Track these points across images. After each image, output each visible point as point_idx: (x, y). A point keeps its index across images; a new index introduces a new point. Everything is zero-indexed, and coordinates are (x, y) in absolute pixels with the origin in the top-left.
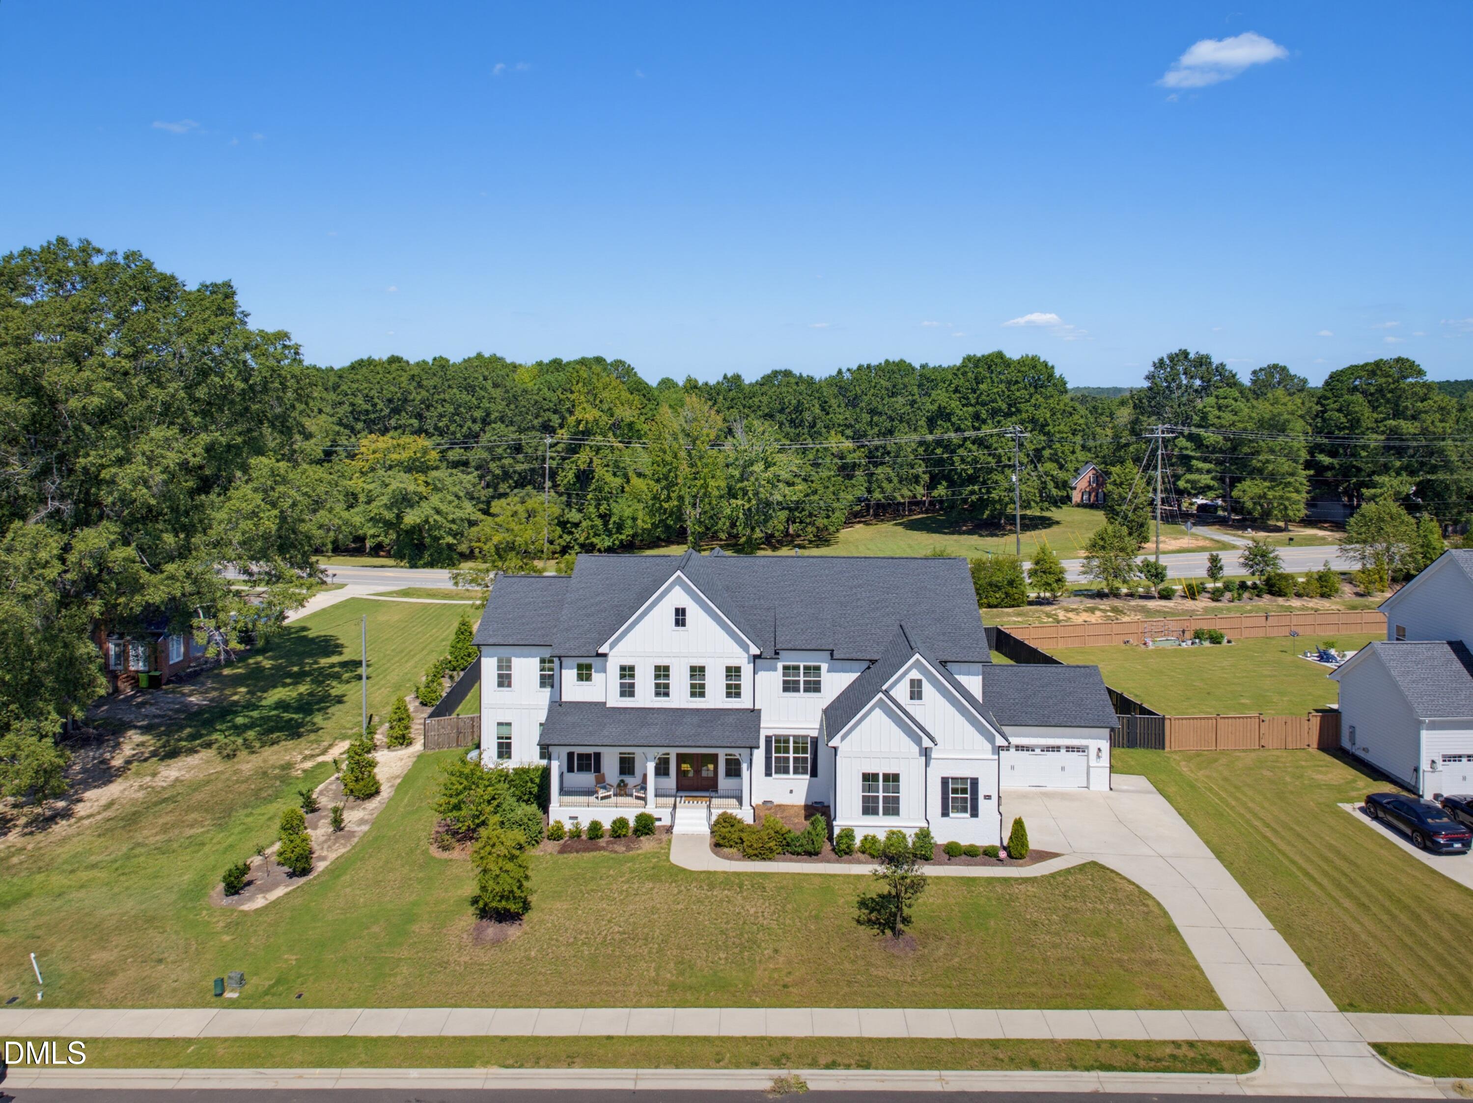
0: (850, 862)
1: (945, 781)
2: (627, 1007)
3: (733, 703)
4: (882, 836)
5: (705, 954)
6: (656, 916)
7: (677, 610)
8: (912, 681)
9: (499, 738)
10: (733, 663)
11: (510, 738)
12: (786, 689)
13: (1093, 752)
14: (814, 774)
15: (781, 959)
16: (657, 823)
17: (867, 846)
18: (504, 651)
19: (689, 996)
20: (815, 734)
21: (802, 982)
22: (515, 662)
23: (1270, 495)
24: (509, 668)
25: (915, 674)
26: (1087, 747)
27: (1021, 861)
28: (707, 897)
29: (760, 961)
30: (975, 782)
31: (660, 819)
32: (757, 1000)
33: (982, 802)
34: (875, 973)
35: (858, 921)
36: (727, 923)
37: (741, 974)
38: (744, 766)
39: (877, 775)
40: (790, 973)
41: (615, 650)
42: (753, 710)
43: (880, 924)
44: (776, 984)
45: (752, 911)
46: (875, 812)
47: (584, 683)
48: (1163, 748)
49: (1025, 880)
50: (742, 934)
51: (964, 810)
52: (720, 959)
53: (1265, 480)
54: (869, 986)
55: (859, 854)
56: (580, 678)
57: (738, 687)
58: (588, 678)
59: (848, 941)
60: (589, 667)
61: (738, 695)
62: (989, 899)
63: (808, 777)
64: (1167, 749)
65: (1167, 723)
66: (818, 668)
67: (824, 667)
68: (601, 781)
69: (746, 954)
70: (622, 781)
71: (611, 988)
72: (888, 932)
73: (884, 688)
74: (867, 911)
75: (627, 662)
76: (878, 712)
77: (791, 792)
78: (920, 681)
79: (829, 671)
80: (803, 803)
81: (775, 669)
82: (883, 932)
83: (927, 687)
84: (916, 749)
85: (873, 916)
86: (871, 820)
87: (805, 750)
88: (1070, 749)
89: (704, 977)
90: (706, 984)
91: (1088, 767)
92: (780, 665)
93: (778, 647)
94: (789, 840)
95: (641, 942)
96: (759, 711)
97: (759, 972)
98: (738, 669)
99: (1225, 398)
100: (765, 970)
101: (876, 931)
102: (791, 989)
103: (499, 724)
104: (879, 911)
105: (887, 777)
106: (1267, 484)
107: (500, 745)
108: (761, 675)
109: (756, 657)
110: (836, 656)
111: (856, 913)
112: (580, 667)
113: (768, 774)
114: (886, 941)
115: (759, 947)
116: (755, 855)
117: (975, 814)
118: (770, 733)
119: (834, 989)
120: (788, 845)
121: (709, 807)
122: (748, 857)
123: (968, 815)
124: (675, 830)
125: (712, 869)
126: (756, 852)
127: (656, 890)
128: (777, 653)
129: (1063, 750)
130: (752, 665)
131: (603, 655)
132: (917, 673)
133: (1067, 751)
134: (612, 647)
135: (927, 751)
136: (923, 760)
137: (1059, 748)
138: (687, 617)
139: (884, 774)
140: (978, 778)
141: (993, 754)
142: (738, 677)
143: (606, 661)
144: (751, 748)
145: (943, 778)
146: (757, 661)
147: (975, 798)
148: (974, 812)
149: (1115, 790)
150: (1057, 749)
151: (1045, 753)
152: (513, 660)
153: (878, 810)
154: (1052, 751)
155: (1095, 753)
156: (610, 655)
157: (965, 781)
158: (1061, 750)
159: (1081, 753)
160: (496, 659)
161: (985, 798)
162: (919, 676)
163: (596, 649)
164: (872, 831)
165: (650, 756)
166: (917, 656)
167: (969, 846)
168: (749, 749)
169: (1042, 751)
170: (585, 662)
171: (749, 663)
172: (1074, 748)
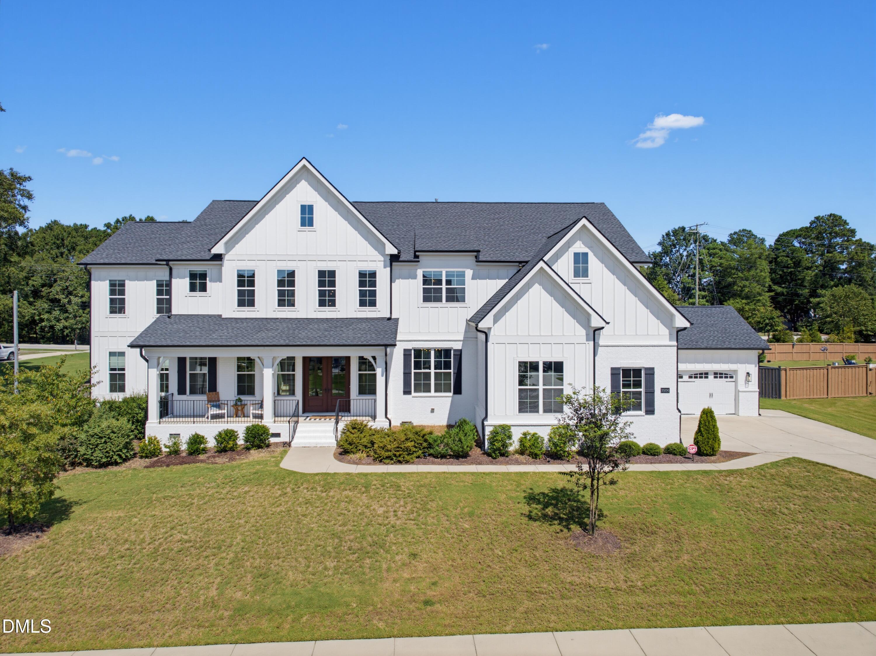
0: (507, 463)
1: (615, 372)
2: (149, 646)
3: (368, 313)
4: (544, 434)
5: (303, 562)
6: (242, 522)
7: (303, 207)
8: (576, 255)
9: (112, 369)
10: (368, 267)
11: (123, 369)
12: (426, 299)
13: (741, 377)
14: (458, 390)
15: (421, 567)
16: (273, 440)
17: (528, 444)
18: (117, 274)
19: (265, 624)
20: (458, 346)
21: (454, 596)
22: (129, 285)
23: (747, 308)
24: (122, 292)
25: (579, 247)
26: (735, 372)
27: (713, 458)
28: (320, 498)
29: (388, 570)
30: (650, 372)
31: (278, 435)
32: (381, 625)
33: (658, 397)
34: (569, 580)
35: (530, 517)
36: (344, 525)
37: (357, 588)
38: (379, 371)
39: (537, 363)
40: (434, 584)
41: (232, 252)
42: (389, 319)
43: (561, 519)
44: (412, 600)
45: (381, 511)
46: (534, 409)
47: (198, 294)
48: (780, 397)
49: (731, 473)
50: (363, 537)
51: (638, 407)
52: (326, 569)
53: (743, 299)
54: (563, 597)
55: (517, 456)
56: (193, 288)
57: (373, 294)
58: (203, 288)
59: (519, 539)
60: (203, 276)
61: (373, 304)
62: (696, 490)
63: (451, 394)
64: (783, 398)
65: (783, 373)
66: (463, 275)
67: (469, 273)
68: (216, 403)
69: (368, 561)
70: (240, 400)
71: (135, 617)
72: (576, 529)
73: (546, 258)
74: (540, 507)
75: (246, 266)
76: (537, 288)
77: (433, 411)
78: (586, 255)
79: (473, 278)
80: (444, 423)
81: (415, 277)
82: (569, 529)
83: (594, 263)
84: (582, 332)
85: (549, 511)
86: (529, 418)
87: (447, 366)
88: (718, 375)
89: (296, 594)
90: (297, 605)
91: (737, 392)
92: (420, 273)
93: (416, 249)
94: (431, 441)
95: (209, 552)
96: (397, 320)
97: (387, 585)
98: (373, 275)
99: (714, 249)
100: (395, 581)
101: (558, 528)
102: (437, 607)
103: (112, 354)
104: (555, 506)
105: (548, 366)
106: (744, 301)
107: (113, 377)
108: (399, 284)
109: (394, 259)
110: (481, 258)
111: (526, 509)
112: (193, 276)
113: (407, 392)
114: (576, 538)
115: (387, 552)
116: (388, 457)
117: (650, 411)
118: (410, 346)
119: (507, 604)
120: (430, 446)
121: (337, 423)
122: (380, 460)
123: (642, 413)
124: (293, 444)
125: (332, 471)
126: (387, 454)
127: (251, 494)
128: (416, 257)
129: (711, 377)
130: (389, 269)
131: (218, 257)
132: (583, 246)
133: (715, 377)
134: (230, 246)
135: (596, 332)
136: (592, 343)
137: (707, 374)
138: (314, 216)
139: (544, 363)
140: (653, 369)
141: (671, 340)
142: (373, 284)
143: (221, 265)
144: (386, 346)
145: (612, 369)
146: (394, 264)
147: (650, 393)
148: (650, 409)
149: (764, 416)
150: (704, 375)
151: (693, 379)
152: (127, 282)
153: (538, 406)
154: (701, 377)
155: (744, 378)
156: (226, 258)
157: (637, 372)
158: (709, 376)
159: (729, 379)
160: (108, 282)
161: (662, 392)
162: (585, 250)
163: (210, 250)
164: (532, 430)
165: (268, 361)
166: (584, 221)
167: (647, 445)
168: (383, 348)
169: (690, 377)
170: (198, 268)
171: (385, 267)
172: (722, 374)
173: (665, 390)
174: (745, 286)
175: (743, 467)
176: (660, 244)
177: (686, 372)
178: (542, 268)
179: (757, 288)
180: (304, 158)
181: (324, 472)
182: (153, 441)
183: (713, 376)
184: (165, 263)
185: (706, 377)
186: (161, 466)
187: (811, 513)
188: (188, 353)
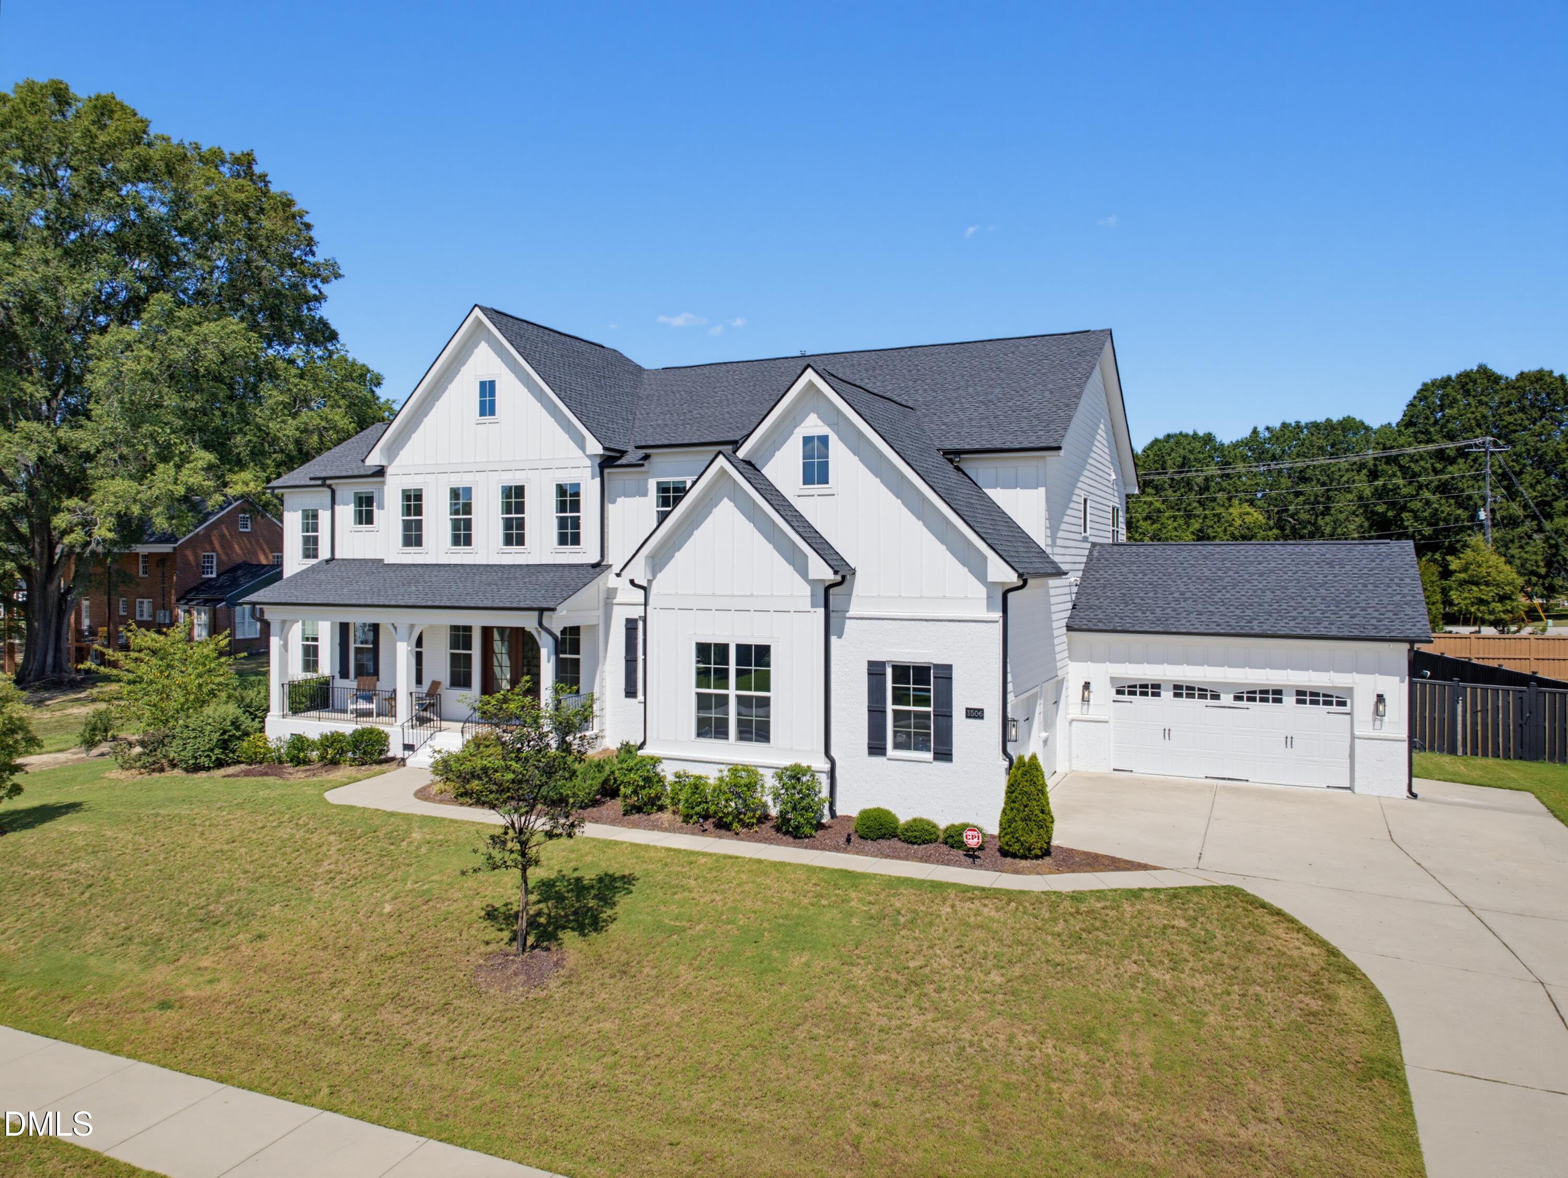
1: (875, 670)
3: (565, 555)
7: (483, 384)
8: (807, 440)
10: (567, 478)
13: (1363, 704)
25: (813, 425)
26: (1350, 690)
30: (945, 676)
31: (411, 747)
33: (961, 724)
38: (543, 654)
39: (728, 646)
41: (397, 462)
42: (596, 566)
46: (722, 731)
47: (366, 526)
51: (921, 744)
55: (666, 815)
56: (359, 519)
57: (576, 522)
58: (370, 518)
60: (370, 500)
61: (576, 540)
68: (368, 692)
75: (412, 483)
76: (724, 512)
78: (824, 440)
81: (644, 493)
83: (839, 453)
84: (802, 590)
86: (709, 749)
88: (1304, 696)
91: (1353, 741)
92: (652, 485)
93: (645, 444)
96: (607, 567)
98: (575, 489)
105: (744, 654)
109: (607, 462)
112: (357, 500)
113: (630, 692)
114: (495, 956)
117: (944, 754)
118: (634, 613)
123: (929, 756)
124: (409, 762)
128: (645, 456)
129: (1289, 700)
130: (598, 480)
131: (380, 472)
132: (819, 422)
134: (393, 451)
135: (832, 591)
136: (822, 611)
138: (497, 398)
139: (739, 647)
140: (949, 667)
141: (990, 607)
142: (576, 506)
143: (383, 483)
144: (541, 611)
145: (870, 663)
146: (606, 471)
147: (944, 715)
148: (943, 749)
149: (1424, 800)
150: (1275, 695)
151: (1245, 703)
152: (320, 512)
153: (727, 727)
154: (1263, 700)
155: (1371, 708)
156: (389, 471)
157: (922, 673)
158: (1284, 698)
159: (1334, 708)
160: (300, 513)
161: (967, 717)
162: (823, 430)
163: (363, 461)
164: (695, 770)
165: (403, 630)
166: (810, 375)
168: (536, 614)
169: (1238, 698)
170: (364, 487)
171: (593, 478)
172: (1317, 695)
173: (975, 714)
177: (1227, 686)
178: (723, 469)
183: (1294, 699)
184: (319, 482)
185: (1279, 701)
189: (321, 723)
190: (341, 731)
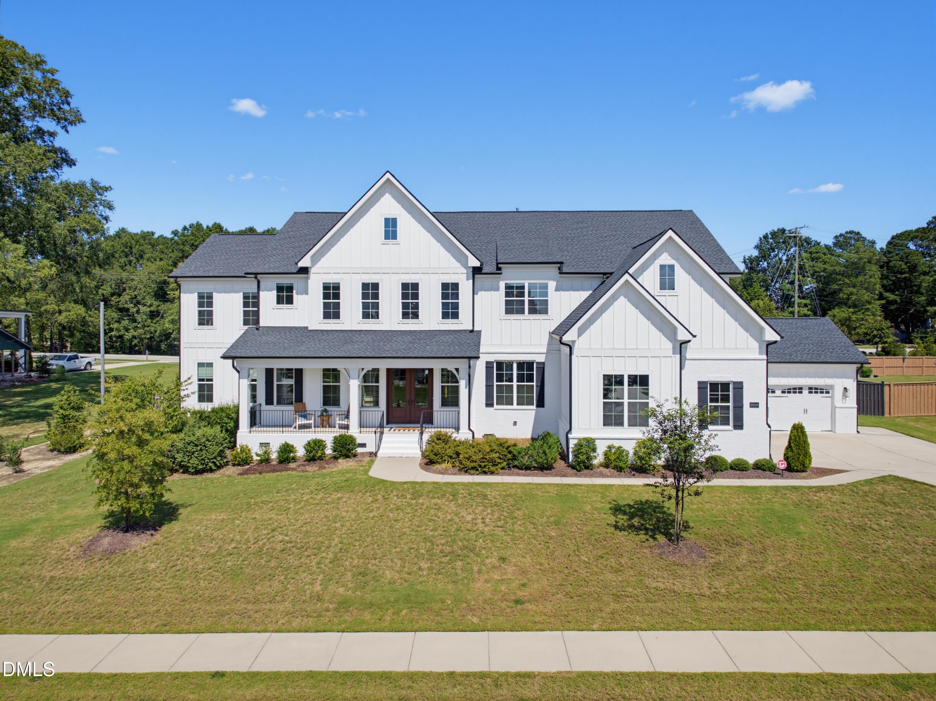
0: (592, 476)
1: (702, 386)
2: (265, 631)
3: (450, 325)
4: (630, 447)
5: (399, 562)
6: (338, 525)
7: (387, 220)
8: (662, 267)
9: (200, 380)
10: (450, 279)
11: (212, 380)
12: (509, 311)
13: (838, 392)
14: (541, 403)
15: (510, 569)
16: (360, 450)
17: (612, 458)
18: (205, 286)
19: (367, 616)
20: (541, 359)
21: (543, 597)
22: (217, 298)
23: (854, 317)
24: (210, 304)
25: (665, 259)
26: (832, 387)
27: (803, 474)
28: (410, 505)
29: (479, 572)
30: (739, 386)
31: (364, 445)
32: (475, 620)
33: (747, 412)
34: (654, 585)
35: (616, 527)
36: (435, 530)
37: (450, 587)
38: (463, 384)
39: (622, 376)
40: (523, 585)
41: (318, 265)
42: (472, 331)
43: (646, 529)
44: (503, 600)
45: (469, 518)
46: (620, 423)
47: (285, 306)
48: (883, 414)
49: (821, 489)
50: (454, 541)
51: (725, 421)
52: (420, 569)
53: (849, 307)
54: (647, 601)
55: (602, 469)
56: (280, 301)
57: (456, 306)
58: (290, 301)
59: (604, 547)
60: (290, 289)
61: (455, 316)
62: (784, 505)
63: (534, 407)
64: (887, 415)
65: (886, 389)
66: (546, 287)
67: (552, 285)
68: (303, 413)
69: (459, 563)
70: (326, 411)
71: (250, 607)
72: (661, 539)
73: (631, 271)
74: (625, 517)
75: (331, 279)
76: (622, 301)
77: (515, 423)
78: (672, 267)
79: (557, 290)
80: (529, 436)
81: (497, 289)
82: (655, 539)
83: (681, 276)
84: (668, 345)
85: (636, 521)
86: (613, 432)
87: (530, 379)
88: (813, 390)
89: (395, 591)
90: (396, 601)
91: (834, 408)
92: (502, 285)
93: (499, 261)
94: (515, 453)
95: (310, 552)
96: (479, 332)
97: (478, 585)
98: (456, 286)
99: (817, 253)
100: (486, 581)
101: (643, 537)
102: (528, 606)
103: (200, 365)
104: (642, 517)
105: (633, 380)
106: (851, 310)
107: (201, 387)
108: (481, 296)
109: (477, 271)
110: (565, 270)
111: (612, 519)
112: (280, 289)
113: (489, 404)
114: (660, 547)
115: (478, 555)
116: (473, 468)
117: (739, 425)
118: (492, 358)
119: (593, 605)
120: (514, 458)
121: (422, 433)
122: (466, 470)
123: (730, 427)
124: (379, 454)
125: (419, 480)
126: (473, 464)
127: (344, 500)
128: (499, 269)
129: (805, 392)
130: (471, 281)
131: (305, 271)
132: (669, 258)
133: (810, 392)
134: (315, 260)
135: (683, 346)
136: (678, 356)
137: (801, 388)
138: (398, 229)
139: (629, 376)
140: (741, 383)
141: (760, 353)
142: (456, 296)
143: (308, 278)
144: (470, 358)
145: (699, 383)
146: (476, 276)
147: (739, 407)
148: (738, 424)
149: (863, 434)
150: (799, 390)
151: (786, 395)
152: (215, 295)
153: (623, 418)
154: (795, 392)
155: (841, 394)
156: (313, 271)
157: (725, 386)
158: (804, 391)
159: (825, 395)
160: (196, 295)
161: (751, 407)
162: (671, 262)
163: (297, 264)
164: (617, 444)
165: (354, 373)
166: (670, 233)
167: (735, 460)
168: (467, 360)
169: (783, 392)
170: (285, 281)
171: (468, 279)
172: (817, 389)
173: (755, 405)
174: (852, 294)
175: (835, 483)
176: (756, 247)
177: (778, 386)
178: (627, 281)
179: (866, 296)
180: (388, 171)
181: (412, 480)
182: (246, 450)
183: (807, 391)
184: (253, 276)
185: (801, 392)
186: (254, 473)
187: (903, 529)
188: (276, 365)
189: (284, 434)
190: (318, 438)
